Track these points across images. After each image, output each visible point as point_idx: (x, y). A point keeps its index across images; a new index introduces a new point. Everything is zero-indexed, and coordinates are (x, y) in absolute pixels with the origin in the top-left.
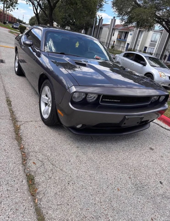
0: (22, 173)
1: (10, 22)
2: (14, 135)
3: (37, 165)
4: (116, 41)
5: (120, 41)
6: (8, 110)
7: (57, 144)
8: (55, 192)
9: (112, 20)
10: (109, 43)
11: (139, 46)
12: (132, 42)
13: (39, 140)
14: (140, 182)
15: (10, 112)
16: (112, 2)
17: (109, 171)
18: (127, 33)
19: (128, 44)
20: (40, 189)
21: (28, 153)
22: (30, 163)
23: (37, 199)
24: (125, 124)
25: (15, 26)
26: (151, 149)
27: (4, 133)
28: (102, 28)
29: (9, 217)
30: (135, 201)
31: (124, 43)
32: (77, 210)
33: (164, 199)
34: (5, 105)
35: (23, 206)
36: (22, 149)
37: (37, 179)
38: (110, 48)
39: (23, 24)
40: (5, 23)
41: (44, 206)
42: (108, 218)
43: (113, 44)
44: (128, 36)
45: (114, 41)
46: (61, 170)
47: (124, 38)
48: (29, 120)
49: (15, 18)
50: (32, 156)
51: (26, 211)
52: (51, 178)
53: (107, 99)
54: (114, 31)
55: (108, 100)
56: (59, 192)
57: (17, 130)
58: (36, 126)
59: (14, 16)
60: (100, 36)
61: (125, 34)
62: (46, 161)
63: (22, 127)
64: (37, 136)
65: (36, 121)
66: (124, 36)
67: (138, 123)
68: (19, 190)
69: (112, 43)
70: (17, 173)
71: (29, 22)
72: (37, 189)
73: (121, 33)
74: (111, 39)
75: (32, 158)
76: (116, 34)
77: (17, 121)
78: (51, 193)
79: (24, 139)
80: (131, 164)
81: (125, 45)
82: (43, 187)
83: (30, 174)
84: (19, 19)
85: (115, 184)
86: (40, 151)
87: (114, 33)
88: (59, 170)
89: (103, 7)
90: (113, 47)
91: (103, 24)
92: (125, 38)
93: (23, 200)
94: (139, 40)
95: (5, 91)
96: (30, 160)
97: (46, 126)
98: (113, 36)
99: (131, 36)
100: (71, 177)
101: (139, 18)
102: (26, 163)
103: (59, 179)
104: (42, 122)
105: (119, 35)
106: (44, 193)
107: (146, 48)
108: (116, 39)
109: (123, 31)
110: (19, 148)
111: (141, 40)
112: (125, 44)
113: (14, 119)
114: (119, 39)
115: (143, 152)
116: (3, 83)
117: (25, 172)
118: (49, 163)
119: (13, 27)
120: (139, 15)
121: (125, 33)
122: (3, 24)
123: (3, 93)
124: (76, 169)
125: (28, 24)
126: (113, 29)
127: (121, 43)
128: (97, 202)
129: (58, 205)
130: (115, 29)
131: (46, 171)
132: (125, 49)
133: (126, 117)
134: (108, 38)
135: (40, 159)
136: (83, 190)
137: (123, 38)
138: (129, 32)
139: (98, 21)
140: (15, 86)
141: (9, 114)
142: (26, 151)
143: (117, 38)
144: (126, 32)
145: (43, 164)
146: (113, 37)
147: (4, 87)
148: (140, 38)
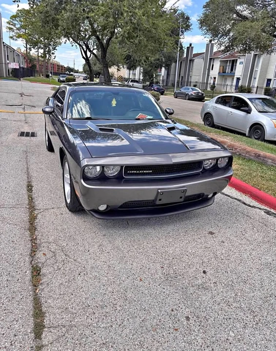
0: (27, 264)
1: (56, 74)
2: (27, 225)
3: (48, 256)
4: (217, 77)
5: (224, 76)
6: (27, 197)
7: (77, 233)
8: (61, 282)
9: (208, 45)
10: (207, 83)
11: (257, 79)
12: (245, 76)
13: (57, 229)
14: (174, 272)
15: (29, 199)
16: (198, 20)
17: (136, 260)
18: (234, 63)
19: (238, 79)
20: (44, 280)
21: (40, 245)
22: (39, 255)
23: (38, 289)
24: (160, 200)
25: (61, 79)
26: (211, 233)
27: (16, 223)
28: (193, 60)
29: (3, 304)
30: (158, 292)
31: (231, 79)
32: (81, 300)
33: (200, 290)
34: (24, 191)
35: (21, 295)
36: (33, 240)
37: (43, 271)
38: (209, 89)
39: (75, 72)
40: (48, 76)
41: (45, 296)
42: (116, 307)
43: (214, 83)
44: (236, 66)
45: (215, 78)
46: (75, 260)
47: (230, 71)
48: (50, 207)
49: (62, 67)
50: (43, 247)
51: (23, 300)
52: (60, 269)
53: (134, 170)
54: (213, 62)
55: (135, 172)
56: (66, 282)
57: (32, 219)
58: (57, 214)
59: (61, 64)
60: (190, 72)
61: (231, 65)
62: (59, 251)
63: (39, 216)
64: (55, 225)
65: (58, 208)
66: (230, 67)
67: (181, 198)
68: (20, 281)
69: (212, 82)
70: (22, 264)
71: (84, 69)
72: (41, 280)
73: (224, 63)
74: (208, 75)
75: (43, 249)
76: (217, 65)
77: (35, 209)
78: (56, 283)
79: (39, 228)
80: (171, 252)
81: (232, 82)
82: (48, 278)
83: (37, 266)
84: (69, 66)
85: (138, 274)
86: (55, 242)
87: (213, 65)
88: (72, 260)
89: (191, 28)
90: (213, 87)
91: (193, 53)
92: (232, 70)
93: (23, 290)
94: (256, 69)
95: (28, 174)
96: (41, 251)
97: (70, 212)
98: (212, 69)
99: (242, 65)
100: (84, 267)
101: (245, 38)
102: (35, 255)
103: (70, 270)
104: (67, 208)
105: (222, 67)
106: (48, 284)
107: (269, 80)
108: (217, 74)
109: (227, 61)
110: (30, 239)
111: (258, 69)
112: (233, 79)
113: (32, 207)
114: (223, 74)
115: (196, 237)
116: (27, 164)
117: (31, 263)
118: (63, 254)
119: (59, 80)
120: (244, 33)
121: (231, 61)
122: (45, 78)
123: (25, 177)
124: (94, 259)
125: (82, 72)
126: (211, 59)
127: (226, 79)
128: (108, 292)
129: (60, 295)
130: (214, 59)
131: (56, 263)
132: (234, 88)
133: (159, 191)
134: (204, 74)
135: (52, 250)
136: (95, 280)
137: (228, 70)
138: (237, 60)
139: (185, 50)
140: (42, 166)
141: (27, 202)
142: (38, 242)
143: (219, 73)
144: (233, 61)
145: (55, 256)
146: (211, 72)
147: (28, 168)
148: (257, 66)
